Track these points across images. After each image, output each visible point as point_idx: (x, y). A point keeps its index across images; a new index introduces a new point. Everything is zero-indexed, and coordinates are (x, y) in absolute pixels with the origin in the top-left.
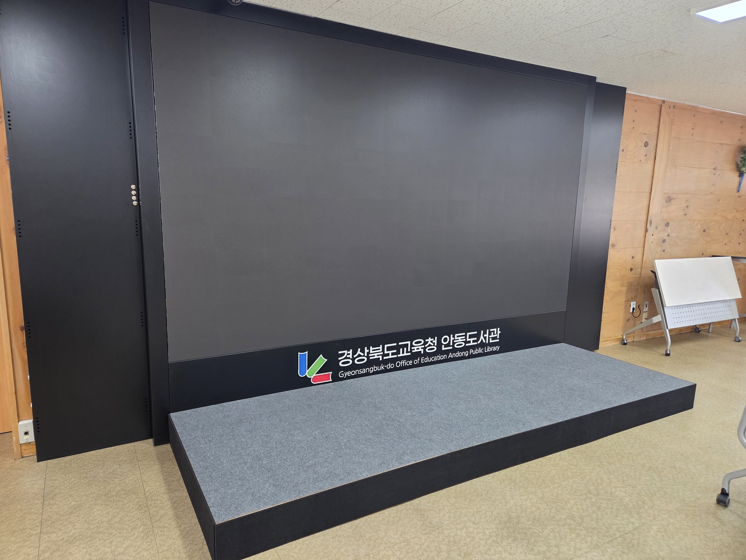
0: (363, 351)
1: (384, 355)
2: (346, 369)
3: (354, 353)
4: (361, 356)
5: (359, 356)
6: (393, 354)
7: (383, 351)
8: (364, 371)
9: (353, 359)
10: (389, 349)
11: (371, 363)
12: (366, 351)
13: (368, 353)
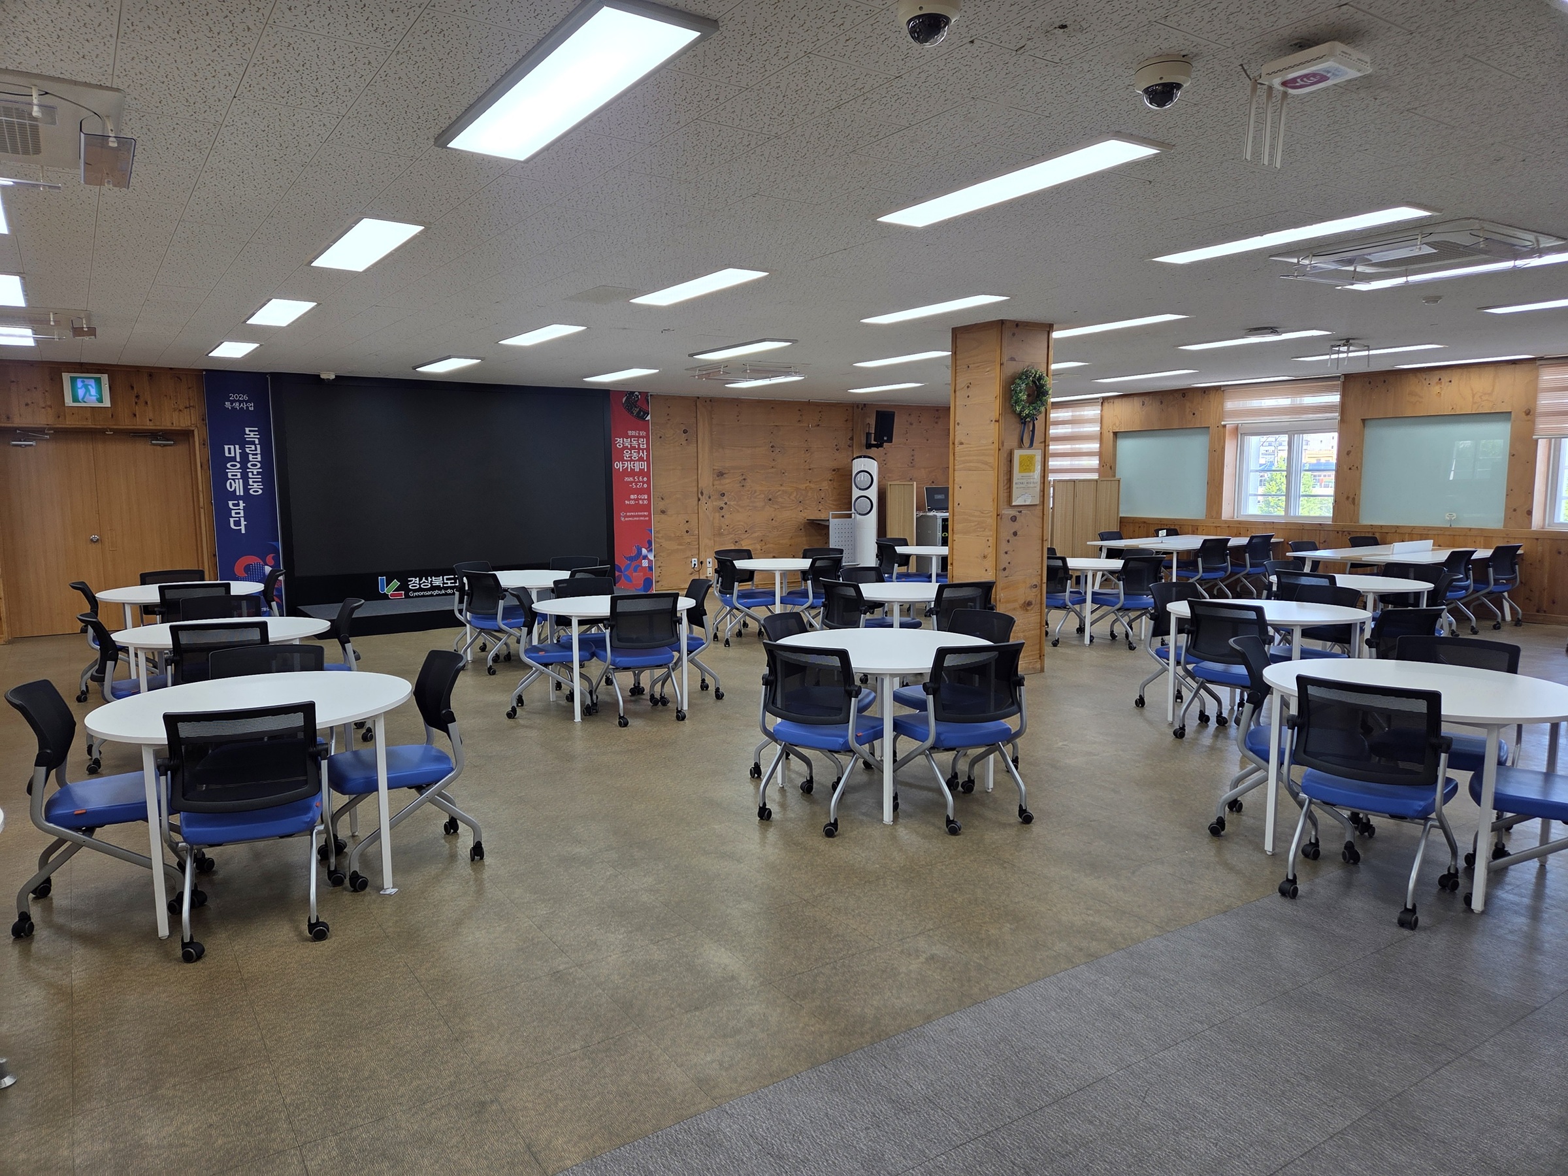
0: (427, 579)
1: (444, 583)
2: (415, 591)
3: (420, 581)
4: (426, 583)
5: (424, 582)
6: (451, 583)
7: (443, 580)
8: (429, 593)
9: (420, 584)
10: (447, 579)
11: (433, 588)
12: (430, 579)
13: (432, 581)
